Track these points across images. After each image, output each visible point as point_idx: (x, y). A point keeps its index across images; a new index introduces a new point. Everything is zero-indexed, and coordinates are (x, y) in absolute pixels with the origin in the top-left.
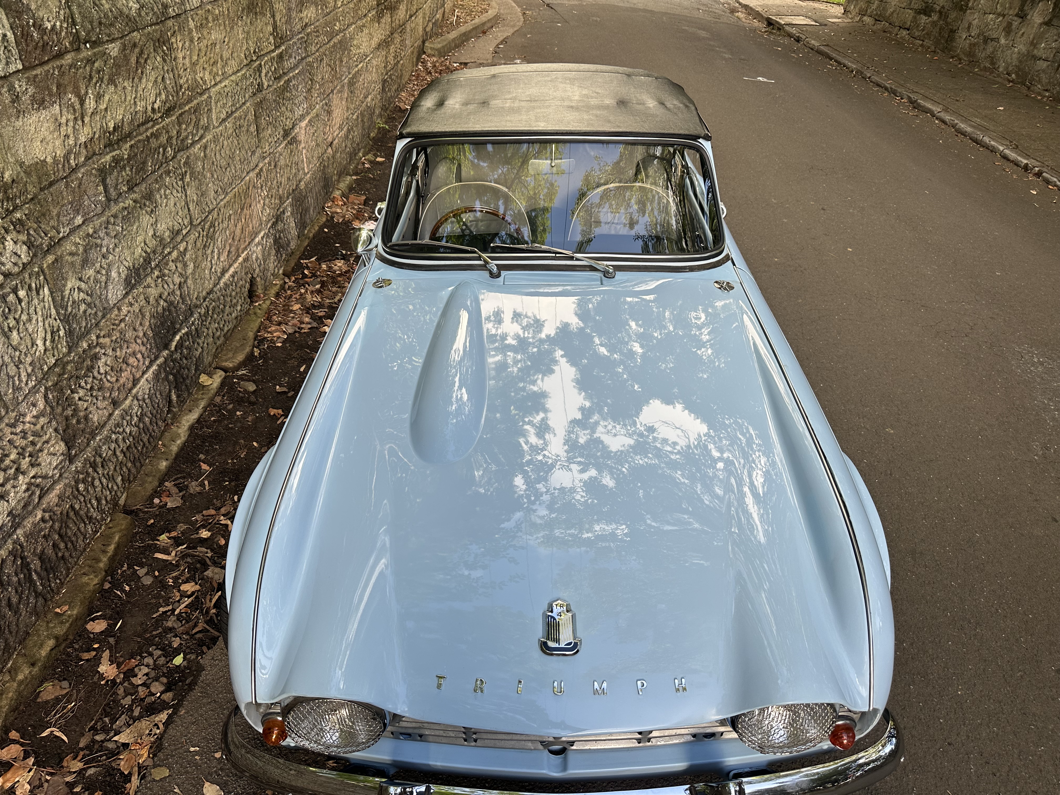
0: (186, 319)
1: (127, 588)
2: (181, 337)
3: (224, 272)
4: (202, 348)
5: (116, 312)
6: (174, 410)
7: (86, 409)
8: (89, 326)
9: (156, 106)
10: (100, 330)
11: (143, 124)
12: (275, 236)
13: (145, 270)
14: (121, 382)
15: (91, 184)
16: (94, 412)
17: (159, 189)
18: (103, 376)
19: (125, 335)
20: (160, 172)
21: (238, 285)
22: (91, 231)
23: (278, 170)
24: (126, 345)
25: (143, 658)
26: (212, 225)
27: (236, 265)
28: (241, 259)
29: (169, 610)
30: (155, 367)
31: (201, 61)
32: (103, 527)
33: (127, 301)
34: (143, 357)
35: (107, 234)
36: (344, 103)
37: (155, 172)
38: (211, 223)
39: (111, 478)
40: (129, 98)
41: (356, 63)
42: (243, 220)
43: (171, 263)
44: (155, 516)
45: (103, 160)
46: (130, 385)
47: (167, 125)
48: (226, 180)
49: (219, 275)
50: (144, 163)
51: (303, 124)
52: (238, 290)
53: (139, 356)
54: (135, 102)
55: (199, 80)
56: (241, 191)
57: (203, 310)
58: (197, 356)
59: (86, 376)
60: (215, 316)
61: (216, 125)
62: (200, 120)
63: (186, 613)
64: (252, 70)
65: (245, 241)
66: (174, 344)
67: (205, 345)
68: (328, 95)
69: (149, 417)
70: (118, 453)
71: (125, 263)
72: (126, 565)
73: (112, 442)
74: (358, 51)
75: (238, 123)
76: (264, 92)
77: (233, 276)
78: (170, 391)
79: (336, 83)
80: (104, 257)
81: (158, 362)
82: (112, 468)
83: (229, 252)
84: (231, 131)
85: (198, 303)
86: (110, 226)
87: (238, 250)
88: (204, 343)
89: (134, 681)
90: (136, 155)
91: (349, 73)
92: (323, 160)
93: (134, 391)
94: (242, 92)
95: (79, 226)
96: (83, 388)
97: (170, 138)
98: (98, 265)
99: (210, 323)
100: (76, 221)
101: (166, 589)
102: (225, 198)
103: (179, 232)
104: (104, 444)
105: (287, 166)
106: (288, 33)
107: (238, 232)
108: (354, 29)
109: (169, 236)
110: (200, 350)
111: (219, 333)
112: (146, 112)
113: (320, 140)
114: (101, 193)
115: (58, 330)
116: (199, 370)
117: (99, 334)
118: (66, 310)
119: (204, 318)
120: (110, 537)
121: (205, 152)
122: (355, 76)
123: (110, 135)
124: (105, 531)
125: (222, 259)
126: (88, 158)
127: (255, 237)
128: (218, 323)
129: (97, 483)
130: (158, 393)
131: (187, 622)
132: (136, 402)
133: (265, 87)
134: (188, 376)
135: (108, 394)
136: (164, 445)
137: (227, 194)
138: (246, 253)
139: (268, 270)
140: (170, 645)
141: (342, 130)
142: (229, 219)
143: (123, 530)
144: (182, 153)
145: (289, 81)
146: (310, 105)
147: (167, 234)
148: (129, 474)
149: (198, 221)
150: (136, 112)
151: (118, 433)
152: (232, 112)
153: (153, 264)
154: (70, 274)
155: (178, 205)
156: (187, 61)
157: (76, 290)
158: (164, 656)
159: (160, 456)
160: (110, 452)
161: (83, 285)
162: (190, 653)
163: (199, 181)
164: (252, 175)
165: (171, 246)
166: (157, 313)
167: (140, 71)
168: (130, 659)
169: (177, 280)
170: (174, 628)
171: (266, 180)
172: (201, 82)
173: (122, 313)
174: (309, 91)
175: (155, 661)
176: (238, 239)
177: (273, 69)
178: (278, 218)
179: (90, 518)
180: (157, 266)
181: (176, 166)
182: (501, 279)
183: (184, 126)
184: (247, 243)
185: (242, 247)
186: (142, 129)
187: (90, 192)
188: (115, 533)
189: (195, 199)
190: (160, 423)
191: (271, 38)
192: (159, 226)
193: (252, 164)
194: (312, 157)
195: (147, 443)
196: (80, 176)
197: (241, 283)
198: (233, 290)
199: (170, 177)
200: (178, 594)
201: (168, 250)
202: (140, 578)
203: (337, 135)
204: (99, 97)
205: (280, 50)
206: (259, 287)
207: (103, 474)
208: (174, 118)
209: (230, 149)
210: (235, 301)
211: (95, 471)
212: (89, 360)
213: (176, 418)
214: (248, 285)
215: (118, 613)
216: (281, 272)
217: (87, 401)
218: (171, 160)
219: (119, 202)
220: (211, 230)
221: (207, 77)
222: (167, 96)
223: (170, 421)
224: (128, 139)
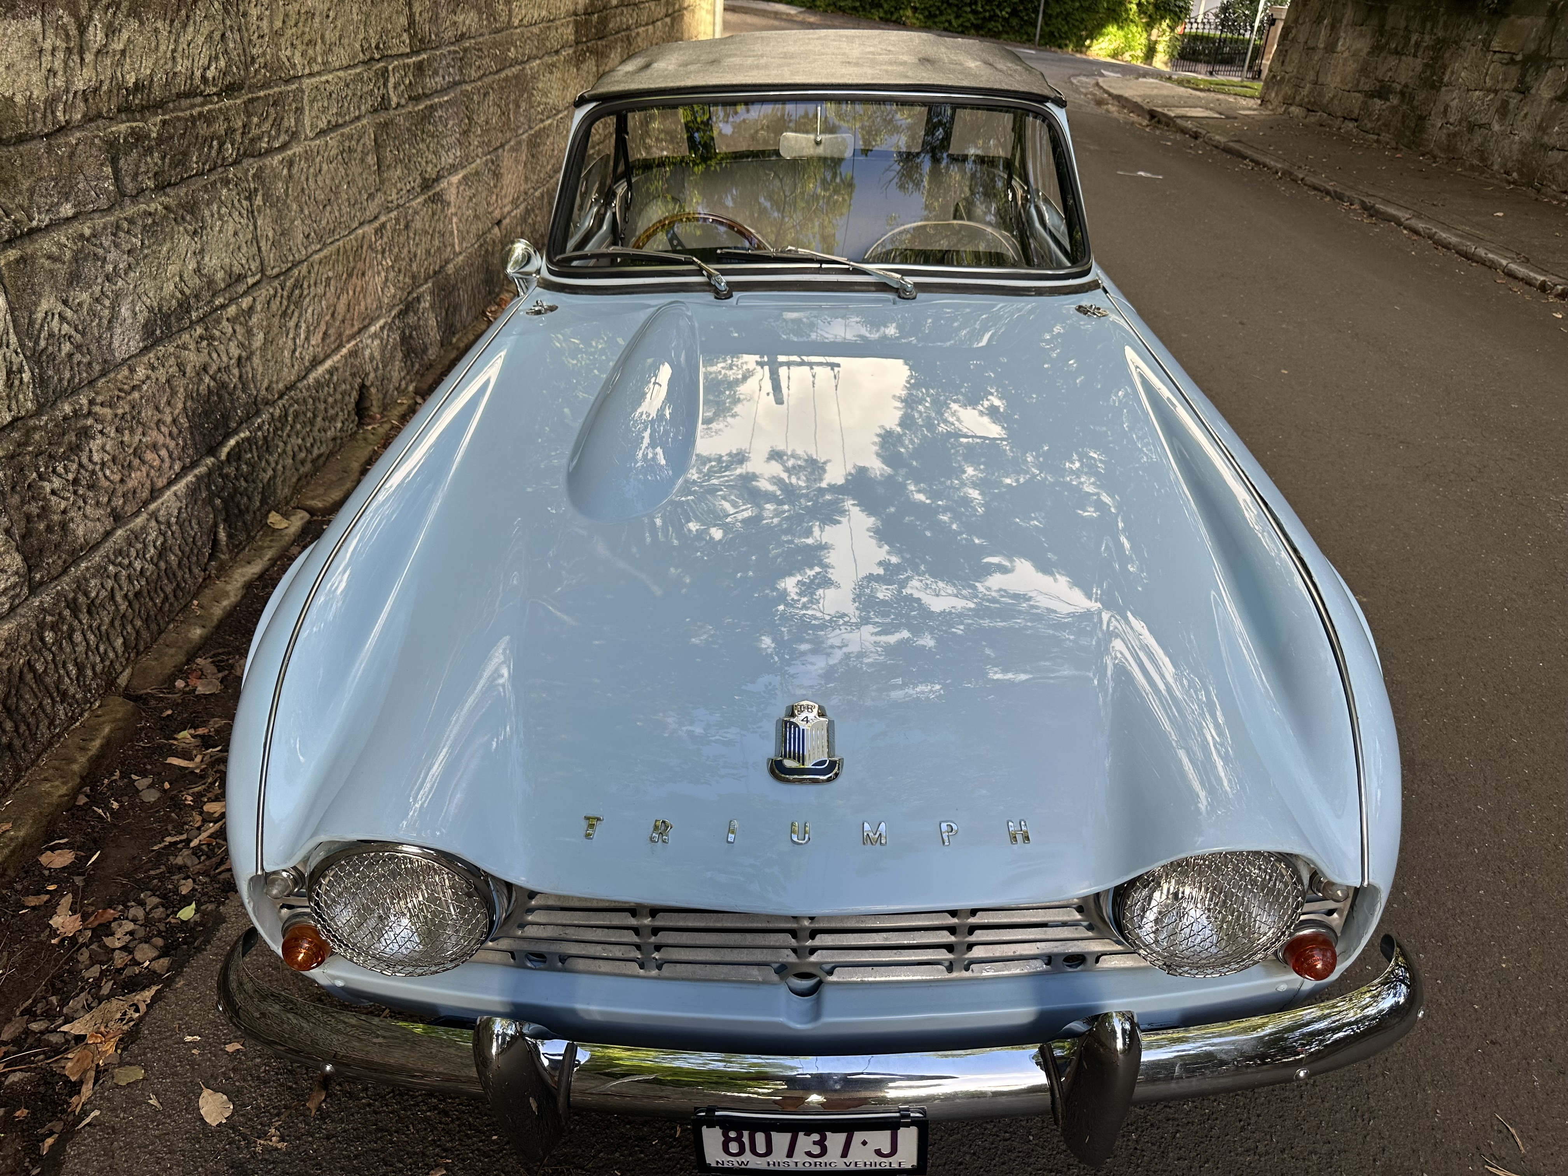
0: (247, 419)
1: (115, 805)
2: (238, 443)
3: (316, 362)
4: (274, 470)
5: (125, 372)
6: (223, 557)
7: (64, 512)
8: (77, 381)
9: (210, 74)
10: (97, 393)
11: (187, 95)
12: (403, 332)
13: (179, 320)
14: (130, 485)
15: (91, 159)
16: (78, 520)
17: (209, 203)
18: (98, 467)
19: (139, 413)
20: (212, 178)
21: (339, 390)
22: (87, 232)
23: (411, 235)
24: (140, 430)
25: (127, 908)
26: (298, 285)
27: (336, 358)
28: (344, 351)
29: (181, 841)
30: (190, 478)
31: (289, 32)
32: (86, 715)
33: (145, 359)
34: (170, 456)
35: (117, 246)
36: (520, 168)
37: (203, 174)
38: (297, 280)
39: (105, 637)
40: (163, 48)
41: (540, 116)
42: (351, 293)
43: (225, 323)
44: (174, 705)
45: (113, 129)
46: (145, 494)
47: (227, 109)
48: (324, 222)
49: (307, 364)
50: (185, 154)
51: (455, 179)
52: (338, 396)
53: (163, 452)
54: (174, 58)
55: (285, 60)
56: (348, 247)
57: (278, 411)
58: (265, 481)
59: (65, 457)
60: (298, 426)
61: (311, 135)
62: (282, 119)
63: (208, 845)
64: (372, 74)
65: (353, 325)
66: (225, 450)
67: (280, 467)
68: (496, 149)
69: (176, 556)
70: (119, 599)
71: (145, 298)
72: (118, 773)
73: (108, 577)
74: (544, 100)
75: (347, 144)
76: (392, 112)
77: (331, 372)
78: (216, 525)
79: (508, 135)
80: (108, 278)
81: (197, 471)
82: (107, 620)
83: (325, 333)
84: (334, 152)
85: (270, 397)
86: (122, 234)
87: (340, 335)
88: (277, 463)
89: (108, 941)
90: (171, 137)
91: (531, 128)
92: (485, 241)
93: (152, 507)
94: (355, 100)
95: (68, 220)
96: (60, 476)
97: (230, 131)
98: (97, 289)
99: (289, 436)
100: (62, 209)
101: (181, 809)
102: (320, 250)
103: (240, 278)
104: (94, 576)
105: (427, 232)
106: (433, 37)
107: (341, 307)
108: (539, 65)
109: (224, 280)
110: (270, 472)
111: (303, 455)
112: (192, 79)
113: (480, 211)
114: (108, 178)
115: (21, 371)
116: (267, 504)
117: (94, 399)
118: (37, 343)
119: (279, 425)
120: (96, 728)
121: (289, 170)
122: (538, 134)
123: (128, 95)
124: (88, 719)
125: (313, 342)
126: (88, 119)
127: (369, 325)
128: (303, 440)
129: (78, 637)
130: (194, 522)
131: (209, 858)
132: (153, 523)
133: (393, 104)
134: (247, 509)
135: (106, 499)
136: (200, 606)
137: (325, 245)
138: (353, 343)
139: (390, 380)
140: (176, 891)
141: (517, 207)
142: (328, 285)
143: (120, 720)
144: (251, 160)
145: (432, 108)
146: (467, 156)
147: (220, 275)
148: (136, 639)
149: (276, 271)
150: (175, 73)
151: (120, 564)
152: (337, 126)
153: (194, 315)
154: (47, 288)
155: (241, 235)
156: (265, 24)
157: (57, 316)
158: (163, 906)
159: (192, 621)
160: (104, 593)
161: (69, 313)
162: (206, 902)
163: (279, 211)
164: (368, 229)
165: (227, 295)
166: (198, 394)
167: (183, 12)
168: (105, 909)
169: (235, 352)
170: (186, 866)
171: (391, 243)
172: (287, 64)
173: (135, 377)
174: (465, 133)
175: (148, 914)
176: (340, 318)
177: (407, 82)
178: (409, 307)
179: (64, 695)
180: (200, 320)
181: (239, 175)
182: (732, 301)
183: (255, 120)
184: (356, 328)
185: (348, 332)
186: (185, 103)
187: (90, 172)
188: (104, 723)
189: (270, 235)
190: (196, 571)
191: (405, 36)
192: (207, 259)
193: (368, 213)
194: (468, 232)
195: (171, 596)
196: (74, 142)
197: (344, 387)
198: (329, 394)
199: (229, 190)
200: (198, 818)
201: (222, 300)
202: (138, 791)
203: (509, 213)
204: (111, 31)
205: (420, 58)
206: (374, 403)
207: (90, 626)
208: (238, 101)
209: (333, 179)
210: (331, 412)
211: (76, 617)
212: (73, 434)
213: (223, 570)
214: (355, 394)
215: (95, 841)
216: (411, 388)
217: (67, 499)
218: (231, 165)
219: (139, 203)
220: (297, 292)
221: (297, 59)
222: (228, 66)
223: (214, 572)
224: (160, 111)
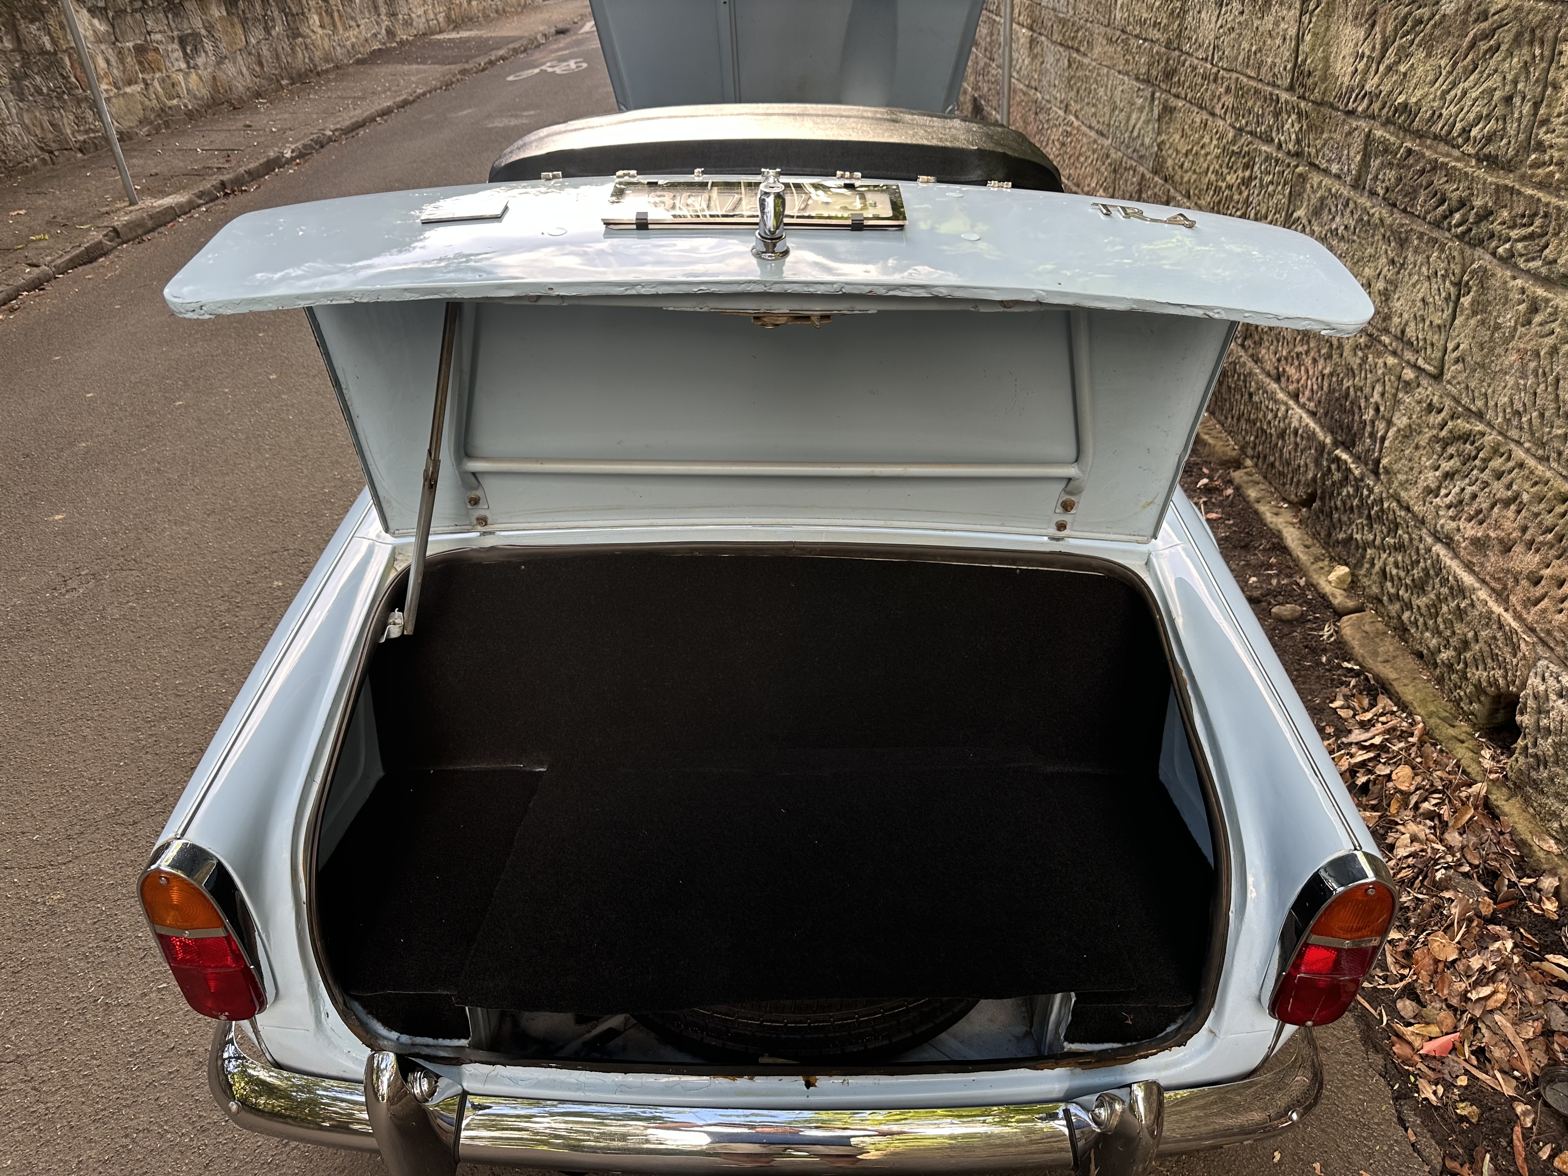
0: (1363, 463)
9: (1473, 133)
15: (1356, 144)
20: (1432, 234)
22: (1334, 190)
43: (1380, 362)
47: (1474, 179)
54: (1444, 99)
95: (1332, 175)
100: (1333, 166)
112: (1451, 127)
114: (1355, 163)
123: (1395, 111)
186: (1443, 148)
187: (1351, 153)
199: (1439, 258)
208: (1493, 180)
222: (1498, 134)
224: (1418, 141)
